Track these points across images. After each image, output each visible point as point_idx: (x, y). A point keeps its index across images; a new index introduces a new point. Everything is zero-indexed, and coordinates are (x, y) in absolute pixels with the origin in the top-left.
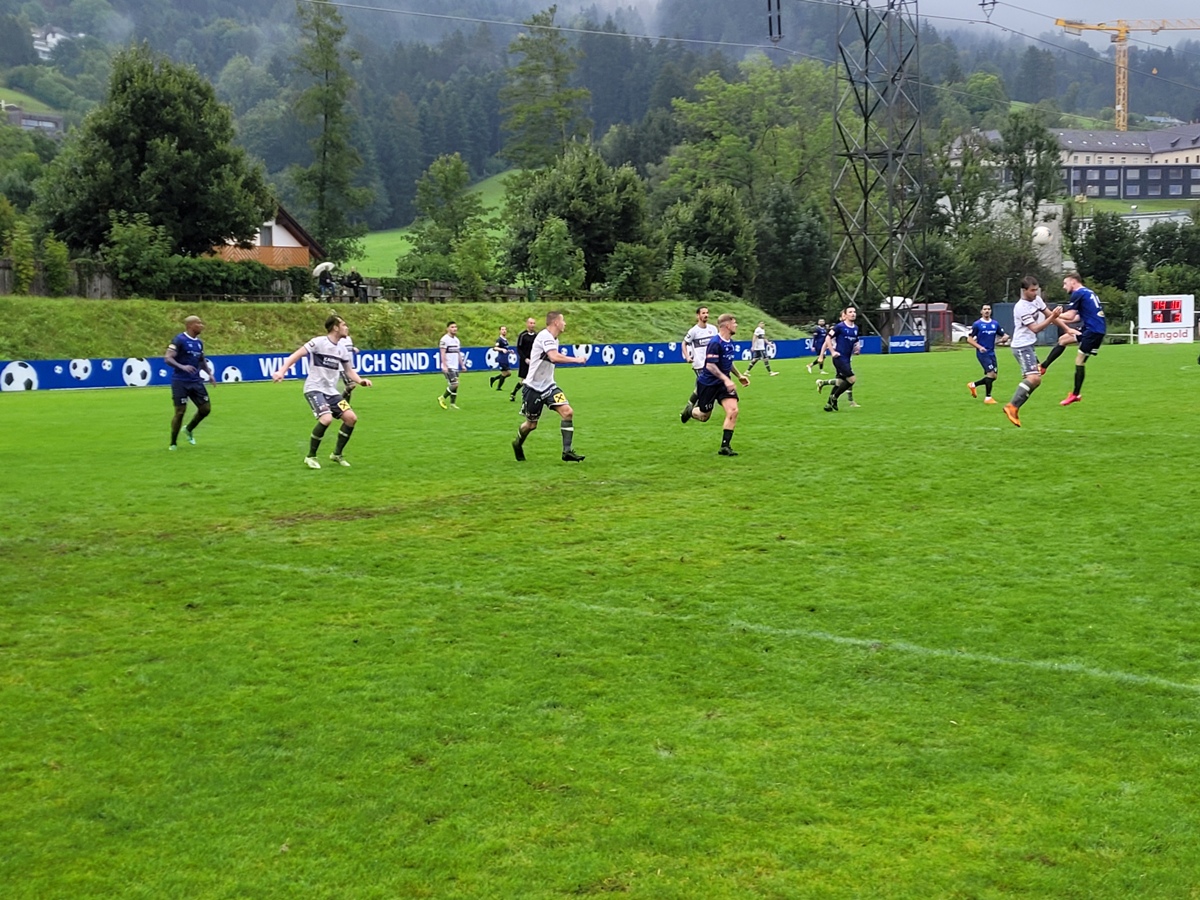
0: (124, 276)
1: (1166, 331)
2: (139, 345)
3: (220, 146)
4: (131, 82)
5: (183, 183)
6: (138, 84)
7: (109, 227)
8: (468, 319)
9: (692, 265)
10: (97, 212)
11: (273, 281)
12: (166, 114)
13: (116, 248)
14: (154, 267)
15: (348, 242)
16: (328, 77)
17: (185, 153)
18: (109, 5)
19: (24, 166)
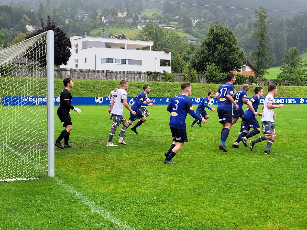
0: (209, 78)
4: (213, 31)
7: (206, 66)
8: (296, 90)
10: (204, 63)
11: (245, 80)
13: (208, 71)
14: (216, 76)
15: (265, 70)
16: (262, 28)
17: (225, 48)
18: (210, 12)
19: (188, 52)
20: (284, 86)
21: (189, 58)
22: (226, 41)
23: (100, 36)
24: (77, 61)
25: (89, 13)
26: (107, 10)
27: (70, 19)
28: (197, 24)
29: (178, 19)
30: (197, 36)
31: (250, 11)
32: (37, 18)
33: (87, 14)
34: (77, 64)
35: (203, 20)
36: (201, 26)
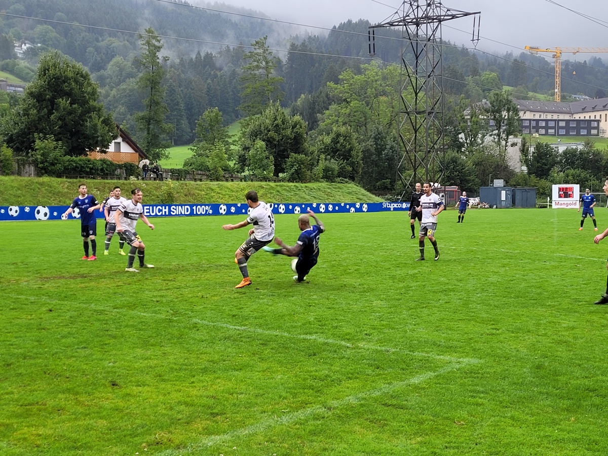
0: (40, 165)
1: (565, 202)
2: (45, 199)
3: (91, 103)
4: (48, 71)
5: (72, 121)
6: (52, 72)
7: (34, 142)
8: (212, 190)
9: (329, 165)
10: (30, 134)
11: (116, 169)
12: (65, 87)
13: (38, 152)
14: (56, 161)
15: (161, 150)
16: (154, 69)
17: (74, 106)
19: (2, 110)
20: (191, 182)
22: (75, 91)
30: (26, 78)
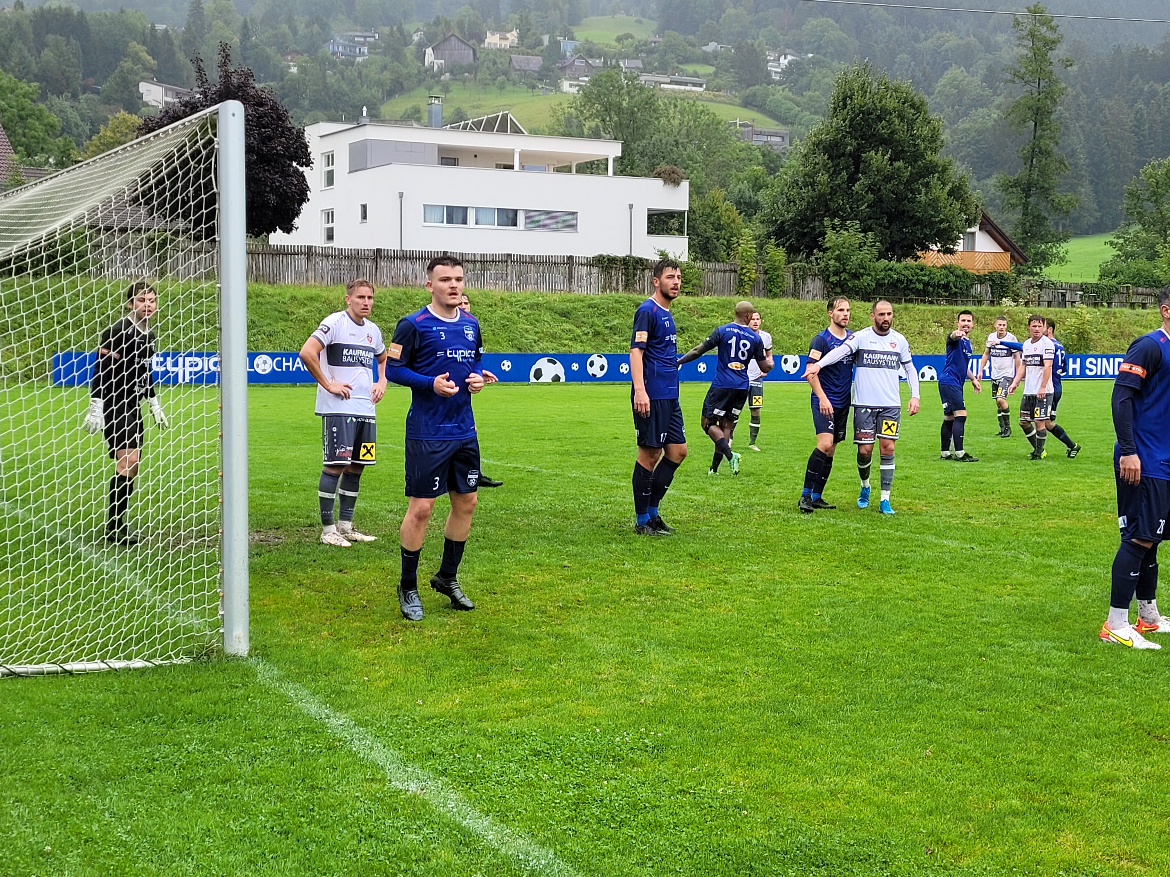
0: (833, 279)
4: (851, 99)
5: (893, 192)
6: (857, 101)
7: (823, 234)
10: (815, 221)
11: (972, 285)
13: (829, 253)
14: (862, 271)
15: (1051, 247)
16: (1041, 86)
17: (897, 164)
18: (838, 26)
19: (753, 179)
20: (1124, 309)
21: (757, 203)
22: (901, 136)
23: (418, 120)
24: (330, 216)
25: (377, 35)
26: (446, 24)
27: (306, 57)
28: (787, 72)
29: (716, 55)
30: (786, 118)
31: (992, 21)
32: (181, 56)
33: (368, 39)
34: (332, 228)
35: (811, 55)
36: (805, 80)
